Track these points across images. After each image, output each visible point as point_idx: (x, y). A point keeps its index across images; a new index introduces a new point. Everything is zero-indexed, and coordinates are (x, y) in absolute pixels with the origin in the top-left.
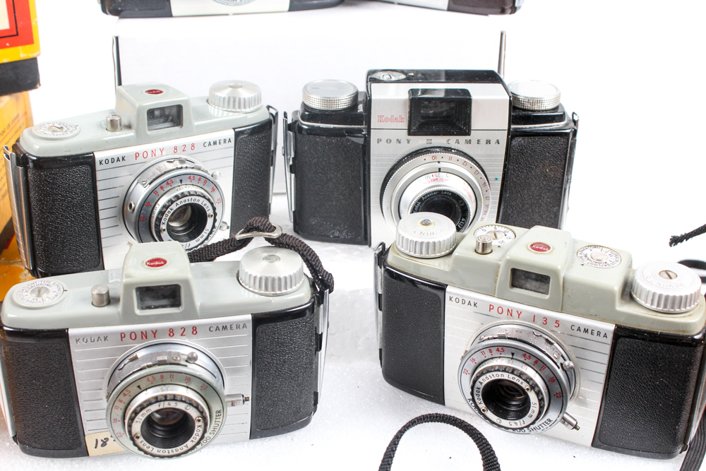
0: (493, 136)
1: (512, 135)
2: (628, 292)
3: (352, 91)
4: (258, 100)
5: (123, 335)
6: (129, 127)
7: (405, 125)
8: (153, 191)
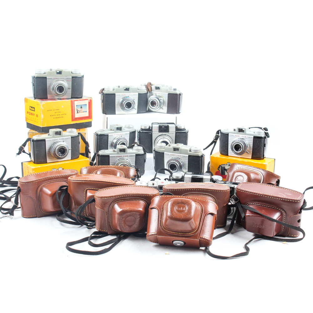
0: (173, 132)
1: (176, 133)
2: (190, 151)
3: (149, 126)
4: (133, 127)
5: (117, 156)
6: (113, 130)
7: (158, 131)
8: (118, 140)
